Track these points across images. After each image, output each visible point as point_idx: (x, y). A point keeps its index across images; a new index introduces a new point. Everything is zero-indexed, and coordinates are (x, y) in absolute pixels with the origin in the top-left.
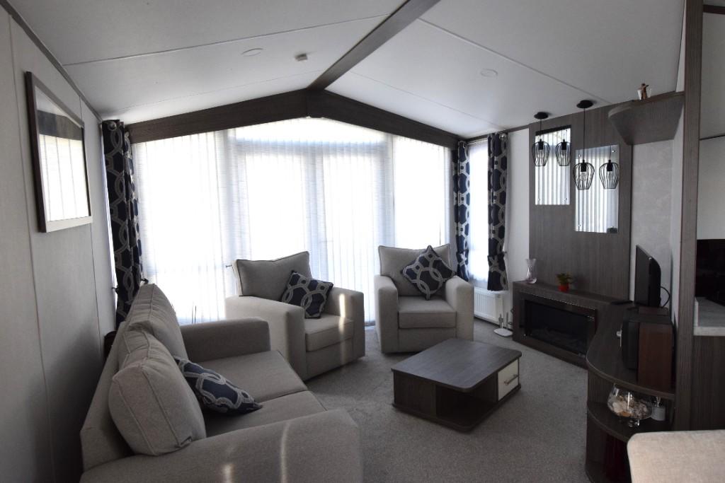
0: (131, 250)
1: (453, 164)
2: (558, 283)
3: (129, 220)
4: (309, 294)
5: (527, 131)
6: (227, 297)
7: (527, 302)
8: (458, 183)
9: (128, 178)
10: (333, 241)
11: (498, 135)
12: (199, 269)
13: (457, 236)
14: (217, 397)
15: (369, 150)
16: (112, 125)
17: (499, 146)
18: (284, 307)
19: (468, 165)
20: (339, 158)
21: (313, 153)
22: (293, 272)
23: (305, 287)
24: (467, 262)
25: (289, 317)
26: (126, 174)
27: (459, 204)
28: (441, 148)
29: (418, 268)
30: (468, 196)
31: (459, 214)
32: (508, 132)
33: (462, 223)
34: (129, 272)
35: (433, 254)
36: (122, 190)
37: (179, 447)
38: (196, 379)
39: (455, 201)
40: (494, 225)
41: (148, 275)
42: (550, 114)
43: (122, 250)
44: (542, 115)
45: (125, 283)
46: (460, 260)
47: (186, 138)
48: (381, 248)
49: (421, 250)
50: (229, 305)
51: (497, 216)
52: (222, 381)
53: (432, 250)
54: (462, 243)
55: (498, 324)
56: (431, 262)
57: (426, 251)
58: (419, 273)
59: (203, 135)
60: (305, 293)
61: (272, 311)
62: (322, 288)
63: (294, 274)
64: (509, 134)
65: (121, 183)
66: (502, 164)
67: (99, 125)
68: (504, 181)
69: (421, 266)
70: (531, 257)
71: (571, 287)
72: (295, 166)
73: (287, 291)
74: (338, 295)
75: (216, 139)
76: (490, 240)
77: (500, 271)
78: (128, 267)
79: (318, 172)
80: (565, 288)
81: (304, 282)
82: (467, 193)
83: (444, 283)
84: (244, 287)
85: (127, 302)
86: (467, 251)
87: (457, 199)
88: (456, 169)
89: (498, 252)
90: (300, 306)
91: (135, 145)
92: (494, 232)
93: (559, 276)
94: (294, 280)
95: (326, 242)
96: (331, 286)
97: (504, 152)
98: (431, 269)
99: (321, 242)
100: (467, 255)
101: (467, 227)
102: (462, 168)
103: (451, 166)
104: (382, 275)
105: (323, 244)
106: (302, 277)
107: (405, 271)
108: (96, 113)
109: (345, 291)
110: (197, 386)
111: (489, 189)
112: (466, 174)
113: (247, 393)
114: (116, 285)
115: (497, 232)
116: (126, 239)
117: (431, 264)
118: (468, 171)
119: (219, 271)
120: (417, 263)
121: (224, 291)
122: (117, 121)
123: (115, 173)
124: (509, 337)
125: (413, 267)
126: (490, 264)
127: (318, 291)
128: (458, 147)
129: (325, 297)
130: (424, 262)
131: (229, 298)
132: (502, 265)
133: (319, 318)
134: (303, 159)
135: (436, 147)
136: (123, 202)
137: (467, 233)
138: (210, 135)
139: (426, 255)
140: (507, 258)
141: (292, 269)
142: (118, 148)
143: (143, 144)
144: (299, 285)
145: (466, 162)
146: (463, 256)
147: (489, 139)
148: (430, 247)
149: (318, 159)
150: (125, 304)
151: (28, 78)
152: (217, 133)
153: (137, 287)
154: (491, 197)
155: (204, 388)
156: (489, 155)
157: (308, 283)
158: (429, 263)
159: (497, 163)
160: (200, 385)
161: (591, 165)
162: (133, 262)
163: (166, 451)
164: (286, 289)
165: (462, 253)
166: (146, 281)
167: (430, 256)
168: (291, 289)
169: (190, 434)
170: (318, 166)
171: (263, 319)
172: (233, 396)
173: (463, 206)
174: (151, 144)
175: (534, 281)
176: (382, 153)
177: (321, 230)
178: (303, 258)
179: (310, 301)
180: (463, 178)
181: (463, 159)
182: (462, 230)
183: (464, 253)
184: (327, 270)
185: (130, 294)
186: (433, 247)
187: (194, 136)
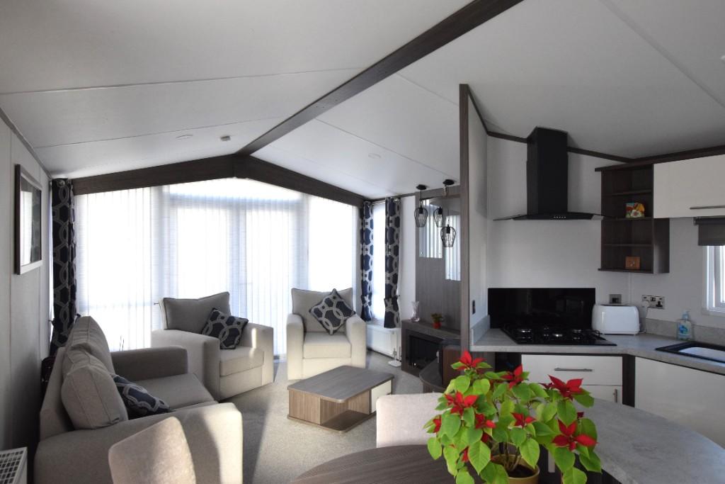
0: (68, 287)
1: (360, 220)
2: (432, 321)
3: (69, 263)
4: (227, 328)
5: (414, 197)
6: (153, 330)
7: (411, 337)
8: (364, 236)
9: (71, 226)
10: (252, 283)
11: (393, 199)
12: (129, 306)
13: (362, 281)
14: (139, 401)
15: (286, 206)
16: (61, 183)
17: (394, 207)
18: (203, 338)
19: (372, 221)
20: (261, 212)
21: (238, 208)
22: (214, 309)
23: (223, 322)
24: (370, 304)
25: (206, 346)
26: (69, 223)
27: (364, 254)
28: (350, 207)
29: (323, 307)
30: (372, 247)
31: (364, 263)
32: (400, 197)
33: (366, 270)
34: (66, 307)
35: (337, 296)
36: (65, 237)
37: (110, 424)
38: (123, 388)
39: (361, 251)
40: (389, 272)
41: (81, 310)
42: (428, 187)
43: (61, 287)
44: (422, 187)
45: (61, 316)
46: (364, 301)
47: (125, 192)
48: (294, 291)
49: (327, 293)
50: (154, 336)
51: (392, 265)
52: (144, 391)
53: (336, 292)
54: (366, 286)
55: (393, 356)
56: (335, 302)
57: (331, 293)
58: (324, 312)
59: (140, 190)
60: (222, 327)
61: (191, 341)
62: (239, 323)
63: (215, 311)
64: (402, 199)
65: (65, 231)
66: (396, 223)
67: (49, 182)
68: (397, 237)
69: (326, 305)
70: (417, 300)
71: (443, 324)
72: (221, 218)
73: (208, 326)
74: (251, 329)
75: (152, 194)
76: (386, 285)
77: (394, 312)
78: (65, 303)
79: (242, 224)
80: (438, 325)
81: (223, 318)
82: (370, 245)
83: (345, 321)
84: (169, 323)
85: (62, 333)
86: (371, 295)
87: (362, 249)
88: (362, 224)
89: (393, 296)
90: (217, 337)
91: (78, 197)
92: (389, 279)
93: (433, 316)
94: (214, 316)
95: (246, 284)
96: (246, 322)
97: (397, 213)
98: (334, 309)
99: (241, 284)
100: (370, 298)
101: (371, 273)
102: (367, 224)
103: (358, 222)
104: (294, 313)
105: (243, 286)
106: (221, 314)
107: (313, 310)
108: (48, 172)
109: (257, 326)
110: (123, 392)
111: (386, 243)
112: (370, 229)
113: (164, 402)
114: (53, 317)
115: (391, 278)
116: (65, 278)
117: (335, 305)
118: (372, 227)
119: (148, 308)
120: (323, 303)
121: (151, 326)
122: (65, 180)
123: (61, 222)
124: (399, 367)
125: (319, 307)
126: (386, 305)
127: (235, 326)
128: (364, 206)
129: (240, 331)
130: (329, 303)
131: (155, 331)
132: (395, 307)
133: (234, 348)
134: (228, 212)
135: (346, 205)
136: (65, 247)
137: (370, 279)
138: (147, 190)
139: (331, 297)
140: (400, 300)
141: (213, 307)
142: (64, 202)
143: (85, 196)
144: (218, 320)
145: (370, 218)
146: (367, 299)
147: (386, 202)
148: (334, 290)
149: (242, 212)
150: (60, 336)
151: (17, 169)
152: (153, 188)
153: (72, 320)
154: (388, 250)
155: (129, 394)
156: (386, 215)
157: (226, 319)
158: (333, 304)
159: (391, 222)
160: (126, 392)
161: (453, 229)
162: (70, 298)
163: (101, 426)
164: (207, 323)
165: (366, 295)
166: (79, 316)
167: (334, 298)
168: (211, 324)
169: (119, 416)
170: (242, 218)
171: (181, 347)
172: (153, 402)
173: (367, 256)
174: (92, 196)
175: (418, 320)
176: (299, 209)
177: (242, 274)
178: (224, 297)
179: (227, 334)
180: (368, 232)
181: (368, 216)
182: (366, 276)
183: (368, 296)
184: (246, 309)
185: (65, 326)
186: (338, 290)
187: (132, 191)
